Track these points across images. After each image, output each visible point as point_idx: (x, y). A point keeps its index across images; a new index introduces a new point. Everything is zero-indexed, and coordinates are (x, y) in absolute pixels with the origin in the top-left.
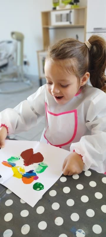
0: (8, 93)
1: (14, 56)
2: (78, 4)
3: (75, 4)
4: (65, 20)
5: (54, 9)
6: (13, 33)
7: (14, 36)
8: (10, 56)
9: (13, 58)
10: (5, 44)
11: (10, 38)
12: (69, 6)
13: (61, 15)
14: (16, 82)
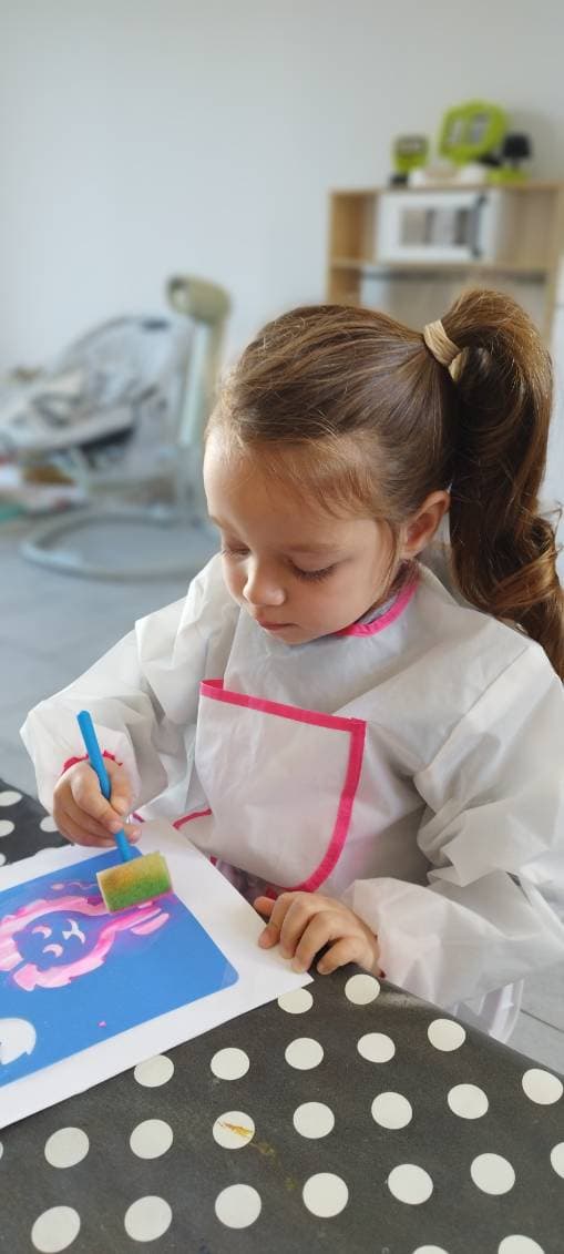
0: (119, 579)
1: (171, 393)
2: (525, 165)
3: (507, 165)
4: (450, 236)
5: (400, 182)
6: (176, 285)
7: (181, 297)
8: (150, 393)
9: (163, 405)
10: (133, 332)
11: (158, 306)
12: (473, 174)
13: (430, 215)
14: (165, 525)
